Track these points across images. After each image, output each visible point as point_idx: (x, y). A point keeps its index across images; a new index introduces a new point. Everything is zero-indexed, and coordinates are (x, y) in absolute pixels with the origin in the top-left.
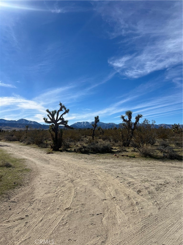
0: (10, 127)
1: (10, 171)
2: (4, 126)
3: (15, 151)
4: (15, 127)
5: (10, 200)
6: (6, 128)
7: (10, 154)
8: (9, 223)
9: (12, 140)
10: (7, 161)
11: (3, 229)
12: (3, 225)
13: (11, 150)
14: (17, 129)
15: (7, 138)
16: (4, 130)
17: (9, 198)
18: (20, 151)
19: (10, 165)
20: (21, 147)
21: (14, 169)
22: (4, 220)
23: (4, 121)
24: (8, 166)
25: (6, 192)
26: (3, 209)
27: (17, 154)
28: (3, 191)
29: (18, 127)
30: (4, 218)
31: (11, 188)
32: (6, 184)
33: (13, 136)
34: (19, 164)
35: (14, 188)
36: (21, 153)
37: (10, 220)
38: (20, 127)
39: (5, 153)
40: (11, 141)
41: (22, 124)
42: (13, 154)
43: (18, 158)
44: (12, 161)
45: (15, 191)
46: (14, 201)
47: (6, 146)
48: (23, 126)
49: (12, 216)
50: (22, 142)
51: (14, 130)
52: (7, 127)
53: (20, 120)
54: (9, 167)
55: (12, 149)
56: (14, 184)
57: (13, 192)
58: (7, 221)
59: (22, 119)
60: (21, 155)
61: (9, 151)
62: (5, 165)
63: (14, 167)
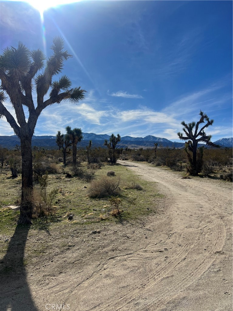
0: (136, 145)
1: (141, 194)
2: (130, 144)
3: (143, 173)
4: (142, 145)
5: (145, 227)
6: (132, 147)
7: (139, 175)
8: (147, 254)
9: (139, 160)
10: (138, 183)
11: (141, 258)
12: (141, 253)
13: (139, 171)
14: (144, 148)
15: (134, 158)
16: (130, 148)
17: (144, 224)
18: (149, 173)
19: (141, 188)
20: (150, 168)
21: (145, 192)
22: (141, 248)
23: (129, 139)
24: (138, 188)
25: (139, 217)
26: (138, 235)
27: (146, 176)
28: (137, 216)
29: (145, 145)
30: (141, 247)
31: (144, 214)
32: (139, 208)
33: (140, 155)
34: (150, 187)
35: (148, 214)
36: (151, 175)
37: (147, 250)
38: (147, 146)
39: (134, 174)
40: (138, 161)
41: (150, 142)
42: (142, 176)
43: (148, 180)
44: (142, 184)
45: (149, 218)
46: (149, 229)
47: (133, 166)
48: (150, 145)
49: (149, 246)
50: (150, 162)
51: (141, 148)
52: (133, 145)
53: (147, 137)
54: (139, 190)
55: (140, 170)
56: (147, 210)
57: (147, 219)
58: (144, 250)
59: (149, 136)
60: (151, 178)
61: (138, 172)
62: (135, 187)
63: (146, 191)
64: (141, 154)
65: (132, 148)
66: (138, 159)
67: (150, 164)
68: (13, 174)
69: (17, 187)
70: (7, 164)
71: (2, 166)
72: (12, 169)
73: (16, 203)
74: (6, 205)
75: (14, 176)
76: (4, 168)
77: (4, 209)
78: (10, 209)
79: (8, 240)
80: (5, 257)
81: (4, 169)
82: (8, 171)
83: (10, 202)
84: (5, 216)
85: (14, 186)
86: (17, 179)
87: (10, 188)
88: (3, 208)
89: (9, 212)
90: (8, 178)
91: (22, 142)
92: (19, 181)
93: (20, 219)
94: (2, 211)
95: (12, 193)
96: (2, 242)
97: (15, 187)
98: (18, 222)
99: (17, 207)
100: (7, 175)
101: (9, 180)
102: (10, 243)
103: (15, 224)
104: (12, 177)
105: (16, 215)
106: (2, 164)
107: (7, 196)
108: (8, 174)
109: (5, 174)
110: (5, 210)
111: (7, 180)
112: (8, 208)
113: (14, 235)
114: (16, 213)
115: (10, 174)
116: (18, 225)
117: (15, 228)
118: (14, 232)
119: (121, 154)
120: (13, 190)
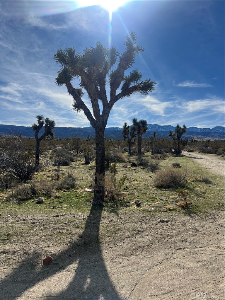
0: (202, 137)
1: (210, 188)
2: (196, 135)
3: (212, 166)
4: (209, 137)
5: (216, 222)
6: (198, 138)
7: (207, 168)
8: (219, 250)
9: (207, 152)
10: (205, 176)
11: (213, 254)
12: (213, 249)
13: (207, 164)
14: (212, 139)
15: (201, 150)
16: (196, 139)
17: (215, 219)
18: (219, 166)
19: (210, 182)
20: (219, 161)
21: (215, 186)
22: (213, 243)
23: (195, 130)
24: (207, 182)
25: (209, 211)
26: (209, 230)
27: (216, 169)
28: (207, 209)
29: (212, 136)
30: (213, 242)
31: (215, 209)
32: (208, 202)
34: (220, 181)
35: (219, 209)
36: (220, 169)
37: (220, 246)
38: (216, 137)
39: (201, 166)
40: (205, 153)
41: (219, 133)
42: (210, 169)
43: (217, 174)
44: (211, 177)
45: (221, 214)
46: (221, 225)
47: (200, 158)
48: (219, 136)
49: (222, 242)
50: (220, 155)
51: (209, 140)
52: (199, 136)
53: (215, 127)
54: (208, 183)
55: (208, 162)
56: (218, 205)
57: (218, 214)
58: (216, 245)
59: (218, 127)
60: (220, 171)
61: (205, 165)
62: (203, 180)
63: (215, 185)
64: (208, 146)
65: (199, 140)
66: (205, 151)
67: (220, 157)
68: (86, 161)
69: (90, 172)
70: (81, 152)
71: (77, 153)
72: (85, 157)
73: (90, 187)
74: (82, 188)
75: (87, 163)
76: (78, 155)
77: (80, 191)
78: (86, 191)
79: (85, 218)
80: (83, 232)
81: (79, 156)
82: (82, 158)
83: (85, 185)
84: (82, 197)
85: (87, 171)
86: (90, 165)
87: (84, 173)
88: (80, 190)
89: (84, 194)
90: (82, 164)
91: (97, 133)
92: (91, 168)
93: (94, 200)
94: (79, 192)
95: (86, 178)
96: (81, 220)
97: (88, 172)
98: (93, 204)
99: (91, 190)
100: (81, 162)
101: (83, 166)
102: (87, 221)
103: (90, 205)
104: (85, 163)
105: (91, 197)
106: (77, 152)
107: (82, 179)
108: (82, 161)
109: (79, 160)
110: (81, 192)
111: (82, 166)
112: (84, 190)
113: (90, 214)
114: (90, 195)
115: (83, 161)
116: (92, 206)
117: (90, 208)
118: (90, 211)
119: (186, 145)
120: (86, 175)
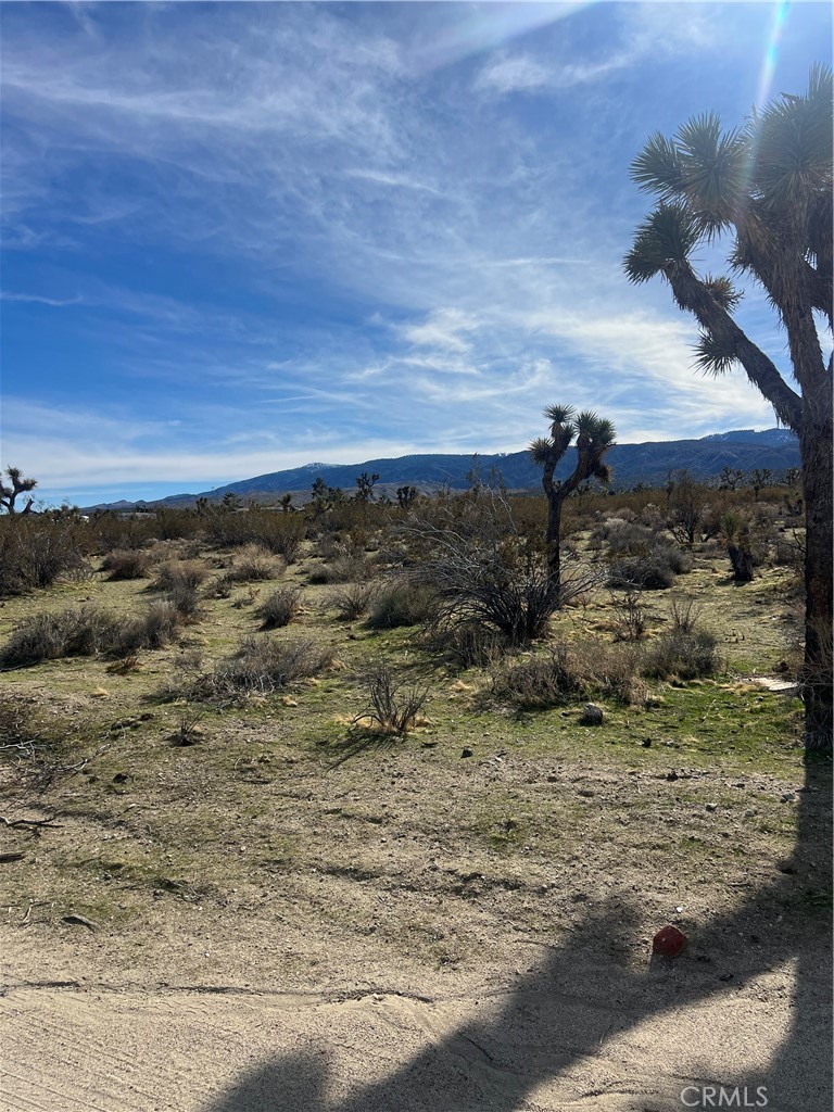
68: (735, 567)
69: (760, 614)
70: (704, 536)
71: (691, 540)
72: (733, 553)
73: (782, 671)
74: (744, 675)
75: (741, 576)
76: (697, 549)
77: (741, 686)
78: (764, 689)
79: (791, 796)
80: (794, 852)
81: (700, 551)
82: (715, 558)
83: (755, 665)
84: (751, 712)
85: (748, 609)
86: (756, 585)
87: (738, 618)
88: (737, 684)
89: (760, 700)
90: (722, 583)
91: (806, 448)
92: (763, 595)
93: (808, 728)
94: (738, 692)
95: (751, 635)
96: (771, 800)
97: (753, 614)
98: (806, 739)
99: (789, 685)
100: (716, 572)
101: (727, 588)
102: (800, 809)
103: (796, 745)
104: (733, 578)
105: (792, 713)
106: (691, 535)
107: (737, 641)
108: (717, 569)
109: (706, 568)
110: (745, 689)
111: (720, 590)
112: (758, 684)
113: (807, 784)
114: (788, 707)
115: (724, 567)
116: (807, 752)
117: (800, 759)
118: (802, 771)
120: (750, 623)
